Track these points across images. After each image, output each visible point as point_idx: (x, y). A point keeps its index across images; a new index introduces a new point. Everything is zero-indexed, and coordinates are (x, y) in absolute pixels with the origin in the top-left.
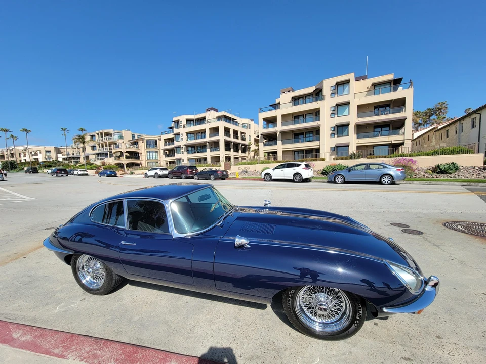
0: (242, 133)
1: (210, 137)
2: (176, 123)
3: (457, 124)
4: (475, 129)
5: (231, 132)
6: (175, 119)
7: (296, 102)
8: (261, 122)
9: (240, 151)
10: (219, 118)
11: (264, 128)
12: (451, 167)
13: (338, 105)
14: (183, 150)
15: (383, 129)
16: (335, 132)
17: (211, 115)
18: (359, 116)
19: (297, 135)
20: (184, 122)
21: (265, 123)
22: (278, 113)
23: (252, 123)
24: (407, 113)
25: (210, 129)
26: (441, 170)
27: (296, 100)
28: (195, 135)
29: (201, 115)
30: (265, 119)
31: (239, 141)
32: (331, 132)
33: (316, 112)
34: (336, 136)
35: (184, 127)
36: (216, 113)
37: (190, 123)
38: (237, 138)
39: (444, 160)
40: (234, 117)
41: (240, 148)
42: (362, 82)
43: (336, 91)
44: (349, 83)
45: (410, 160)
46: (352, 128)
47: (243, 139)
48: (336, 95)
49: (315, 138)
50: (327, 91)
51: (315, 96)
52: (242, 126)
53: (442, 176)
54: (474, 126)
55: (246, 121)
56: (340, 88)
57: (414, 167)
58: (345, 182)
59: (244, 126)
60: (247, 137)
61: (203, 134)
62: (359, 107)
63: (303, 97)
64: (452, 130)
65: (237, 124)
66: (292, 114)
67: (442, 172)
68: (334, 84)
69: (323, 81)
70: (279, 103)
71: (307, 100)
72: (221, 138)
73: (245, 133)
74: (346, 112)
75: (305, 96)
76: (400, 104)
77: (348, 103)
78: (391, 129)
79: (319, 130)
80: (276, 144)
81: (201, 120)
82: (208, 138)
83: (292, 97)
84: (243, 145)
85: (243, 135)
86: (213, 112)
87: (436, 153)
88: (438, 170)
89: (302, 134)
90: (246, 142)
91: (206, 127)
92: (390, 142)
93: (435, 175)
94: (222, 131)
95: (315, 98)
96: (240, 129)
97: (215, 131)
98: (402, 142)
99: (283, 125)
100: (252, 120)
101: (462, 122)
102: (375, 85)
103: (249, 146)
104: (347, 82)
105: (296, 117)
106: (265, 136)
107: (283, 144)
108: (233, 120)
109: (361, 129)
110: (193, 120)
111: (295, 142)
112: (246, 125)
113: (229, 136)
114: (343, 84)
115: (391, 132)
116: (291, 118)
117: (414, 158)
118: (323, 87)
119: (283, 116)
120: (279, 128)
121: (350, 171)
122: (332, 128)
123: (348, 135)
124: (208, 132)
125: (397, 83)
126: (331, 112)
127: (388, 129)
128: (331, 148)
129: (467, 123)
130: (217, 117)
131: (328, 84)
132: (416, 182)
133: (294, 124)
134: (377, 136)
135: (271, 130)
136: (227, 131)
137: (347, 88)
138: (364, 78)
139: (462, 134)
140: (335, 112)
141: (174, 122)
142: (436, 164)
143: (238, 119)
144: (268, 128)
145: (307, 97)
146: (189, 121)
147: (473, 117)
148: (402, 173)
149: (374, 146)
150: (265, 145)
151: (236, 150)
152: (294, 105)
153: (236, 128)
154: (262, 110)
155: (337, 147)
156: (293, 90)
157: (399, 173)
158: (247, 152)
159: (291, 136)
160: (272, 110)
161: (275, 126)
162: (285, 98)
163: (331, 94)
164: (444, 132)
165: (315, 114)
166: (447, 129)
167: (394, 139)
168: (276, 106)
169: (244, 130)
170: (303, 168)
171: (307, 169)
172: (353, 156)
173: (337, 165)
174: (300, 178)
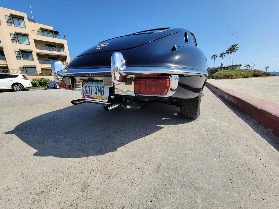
13: (17, 34)
16: (21, 55)
18: (37, 48)
24: (67, 53)
32: (16, 55)
34: (22, 59)
42: (32, 23)
43: (12, 21)
46: (34, 55)
48: (13, 25)
56: (16, 20)
68: (8, 14)
74: (27, 42)
76: (61, 46)
77: (27, 36)
79: (3, 51)
102: (42, 30)
104: (23, 18)
109: (40, 57)
114: (18, 18)
122: (16, 51)
123: (33, 60)
125: (56, 33)
126: (11, 38)
128: (20, 68)
137: (23, 23)
140: (16, 39)
155: (26, 68)
163: (7, 22)
170: (22, 79)
171: (26, 80)
172: (42, 74)
173: (41, 79)
174: (20, 87)
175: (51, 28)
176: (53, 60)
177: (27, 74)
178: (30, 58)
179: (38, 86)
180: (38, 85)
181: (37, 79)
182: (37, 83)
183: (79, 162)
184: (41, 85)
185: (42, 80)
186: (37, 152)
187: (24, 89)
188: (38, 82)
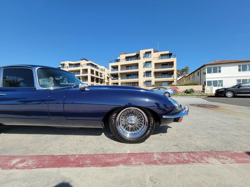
0: (100, 73)
1: (83, 74)
2: (63, 66)
3: (193, 74)
4: (198, 76)
5: (95, 72)
6: (62, 63)
7: (128, 59)
8: (110, 68)
9: (99, 82)
10: (88, 64)
11: (112, 71)
12: (191, 91)
13: (146, 62)
14: (66, 81)
15: (165, 75)
16: (145, 75)
17: (83, 63)
18: (155, 68)
19: (128, 75)
20: (68, 65)
21: (113, 68)
22: (119, 64)
23: (106, 69)
24: (175, 68)
25: (83, 70)
27: (127, 58)
28: (74, 72)
29: (78, 62)
30: (112, 67)
31: (99, 77)
32: (143, 75)
33: (137, 65)
34: (146, 76)
35: (67, 67)
36: (86, 61)
37: (71, 66)
38: (98, 75)
39: (189, 88)
40: (96, 65)
41: (99, 81)
42: (156, 53)
43: (145, 56)
44: (151, 53)
45: (176, 87)
46: (152, 73)
47: (101, 76)
48: (145, 58)
49: (136, 77)
50: (141, 55)
51: (136, 57)
52: (100, 70)
53: (188, 94)
54: (198, 75)
55: (103, 67)
56: (147, 55)
57: (178, 90)
59: (102, 70)
60: (103, 75)
61: (79, 72)
62: (156, 64)
63: (131, 57)
64: (191, 76)
65: (98, 68)
66: (126, 65)
67: (188, 93)
68: (145, 53)
69: (140, 51)
70: (120, 59)
71: (133, 59)
72: (89, 75)
73: (102, 74)
74: (150, 66)
75: (132, 57)
76: (171, 64)
77: (151, 62)
78: (168, 75)
79: (138, 74)
80: (118, 79)
81: (78, 65)
82: (81, 74)
83: (126, 57)
84: (101, 79)
85: (101, 74)
86: (84, 61)
87: (185, 85)
88: (187, 92)
89: (130, 75)
90: (103, 78)
91: (80, 68)
92: (168, 81)
93: (186, 94)
94: (89, 71)
95: (136, 58)
96: (99, 71)
97: (86, 71)
98: (173, 80)
99: (121, 70)
100: (106, 67)
101: (194, 73)
102: (162, 55)
103: (104, 80)
104: (150, 52)
105: (128, 66)
106: (112, 75)
107: (121, 79)
108: (96, 66)
109: (156, 74)
110: (73, 64)
111: (127, 79)
112: (103, 69)
113: (94, 74)
114: (148, 53)
115: (168, 76)
116: (125, 67)
117: (178, 87)
118: (140, 53)
119: (121, 66)
120: (119, 71)
122: (144, 72)
123: (151, 77)
124: (81, 71)
125: (170, 55)
126: (143, 65)
128: (144, 82)
129: (196, 73)
130: (86, 64)
131: (142, 52)
132: (178, 96)
133: (127, 70)
134: (163, 77)
135: (115, 72)
136: (92, 71)
137: (150, 55)
138: (157, 52)
139: (195, 78)
140: (145, 65)
141: (61, 64)
142: (186, 89)
143: (98, 66)
144: (114, 71)
145: (133, 58)
146: (70, 65)
147: (198, 71)
148: (173, 91)
149: (162, 82)
150: (112, 79)
151: (97, 82)
152: (127, 61)
153: (97, 70)
154: (111, 62)
155: (146, 82)
156: (126, 54)
157: (172, 91)
158: (103, 83)
159: (125, 76)
160: (116, 62)
161: (117, 70)
162: (122, 57)
163: (143, 57)
164: (188, 77)
165: (136, 66)
166: (189, 76)
167: (169, 79)
168: (118, 61)
169: (101, 72)
175: (167, 52)
176: (164, 75)
178: (150, 75)
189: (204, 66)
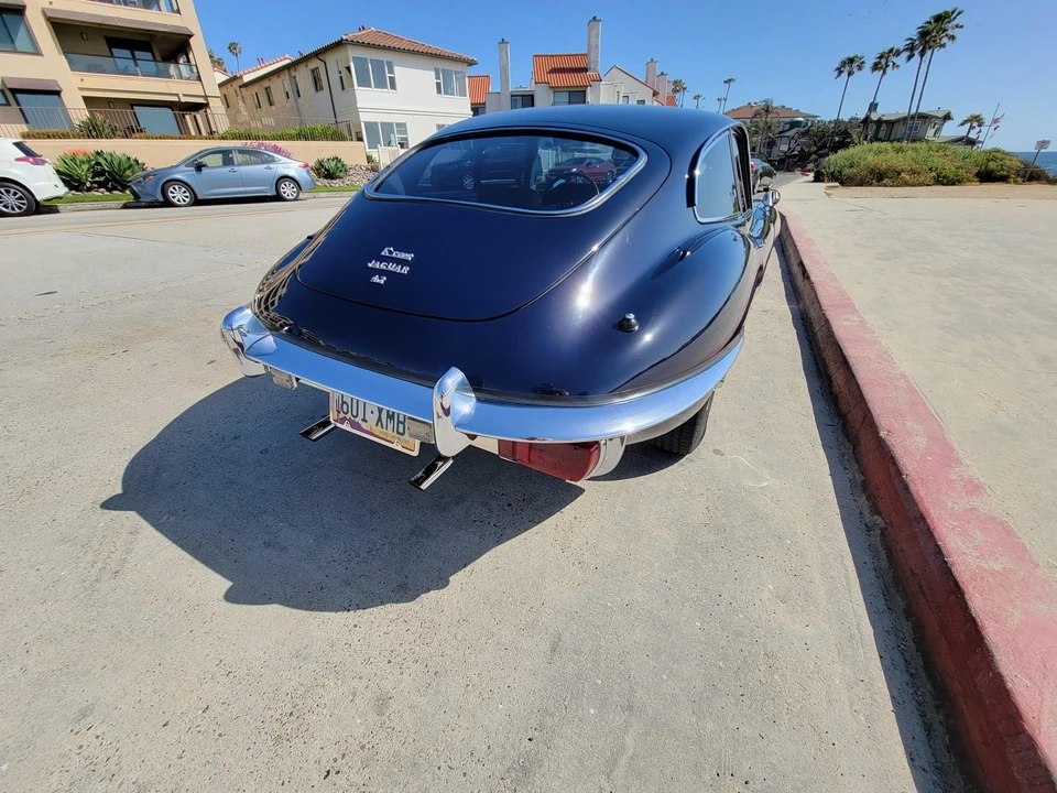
3: (285, 76)
4: (320, 94)
12: (338, 165)
15: (138, 54)
24: (189, 19)
26: (326, 170)
39: (323, 151)
45: (276, 147)
46: (38, 26)
54: (318, 86)
58: (197, 202)
67: (330, 175)
78: (158, 58)
88: (325, 172)
92: (175, 99)
98: (202, 101)
101: (294, 73)
109: (64, 35)
121: (199, 167)
123: (37, 53)
127: (148, 55)
129: (303, 76)
139: (300, 100)
142: (316, 160)
147: (311, 66)
149: (133, 103)
155: (14, 91)
164: (259, 90)
166: (266, 83)
167: (174, 85)
170: (18, 160)
171: (36, 163)
172: (92, 130)
173: (98, 154)
174: (21, 198)
176: (128, 53)
177: (27, 122)
178: (21, 40)
179: (89, 190)
180: (88, 184)
181: (81, 157)
182: (83, 171)
183: (355, 626)
184: (101, 185)
185: (101, 160)
186: (231, 588)
187: (38, 208)
188: (85, 167)
189: (340, 44)
